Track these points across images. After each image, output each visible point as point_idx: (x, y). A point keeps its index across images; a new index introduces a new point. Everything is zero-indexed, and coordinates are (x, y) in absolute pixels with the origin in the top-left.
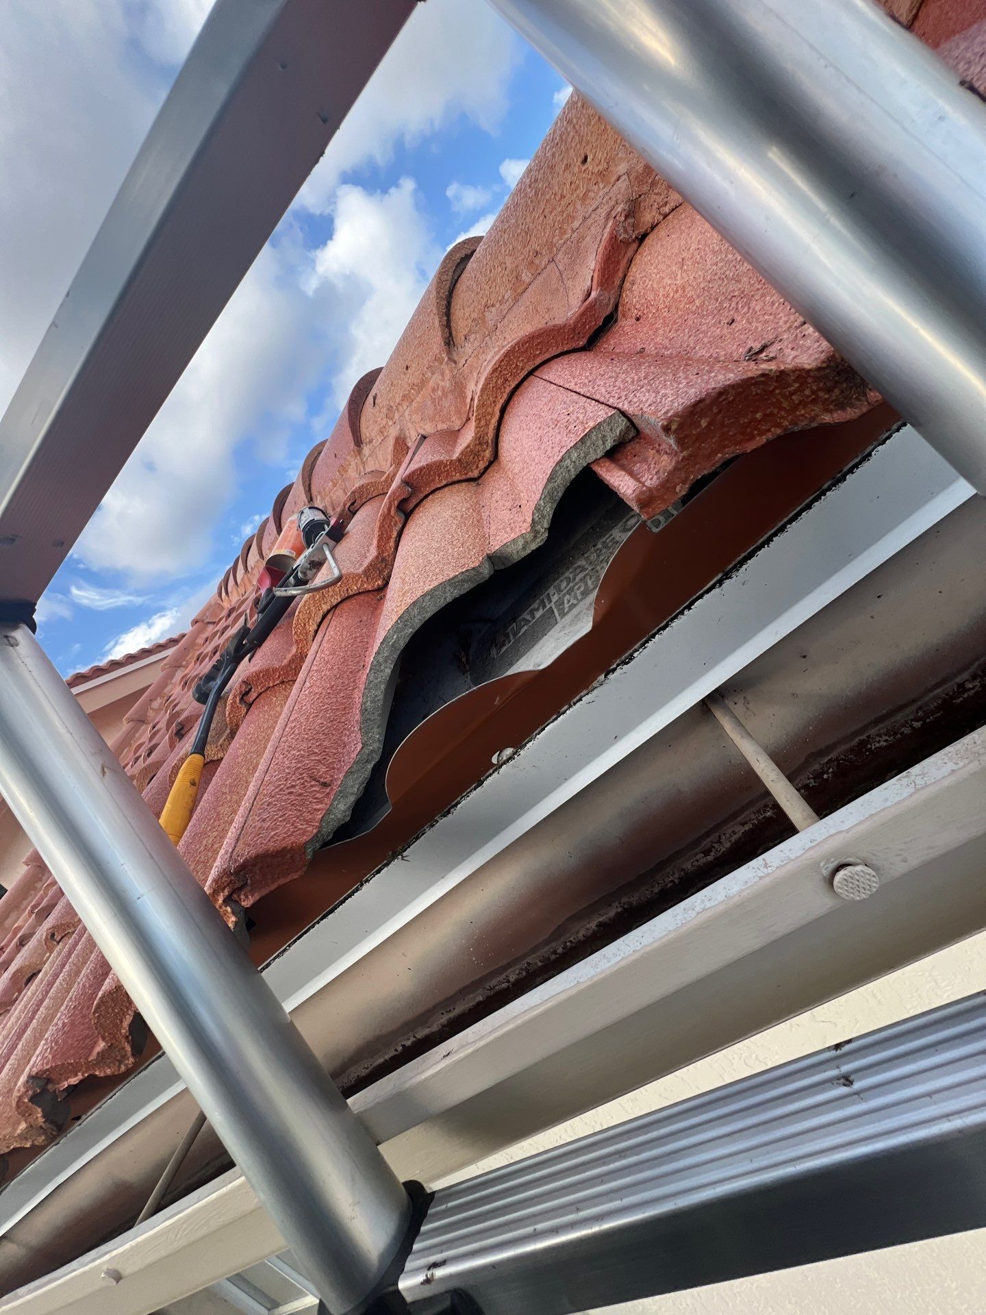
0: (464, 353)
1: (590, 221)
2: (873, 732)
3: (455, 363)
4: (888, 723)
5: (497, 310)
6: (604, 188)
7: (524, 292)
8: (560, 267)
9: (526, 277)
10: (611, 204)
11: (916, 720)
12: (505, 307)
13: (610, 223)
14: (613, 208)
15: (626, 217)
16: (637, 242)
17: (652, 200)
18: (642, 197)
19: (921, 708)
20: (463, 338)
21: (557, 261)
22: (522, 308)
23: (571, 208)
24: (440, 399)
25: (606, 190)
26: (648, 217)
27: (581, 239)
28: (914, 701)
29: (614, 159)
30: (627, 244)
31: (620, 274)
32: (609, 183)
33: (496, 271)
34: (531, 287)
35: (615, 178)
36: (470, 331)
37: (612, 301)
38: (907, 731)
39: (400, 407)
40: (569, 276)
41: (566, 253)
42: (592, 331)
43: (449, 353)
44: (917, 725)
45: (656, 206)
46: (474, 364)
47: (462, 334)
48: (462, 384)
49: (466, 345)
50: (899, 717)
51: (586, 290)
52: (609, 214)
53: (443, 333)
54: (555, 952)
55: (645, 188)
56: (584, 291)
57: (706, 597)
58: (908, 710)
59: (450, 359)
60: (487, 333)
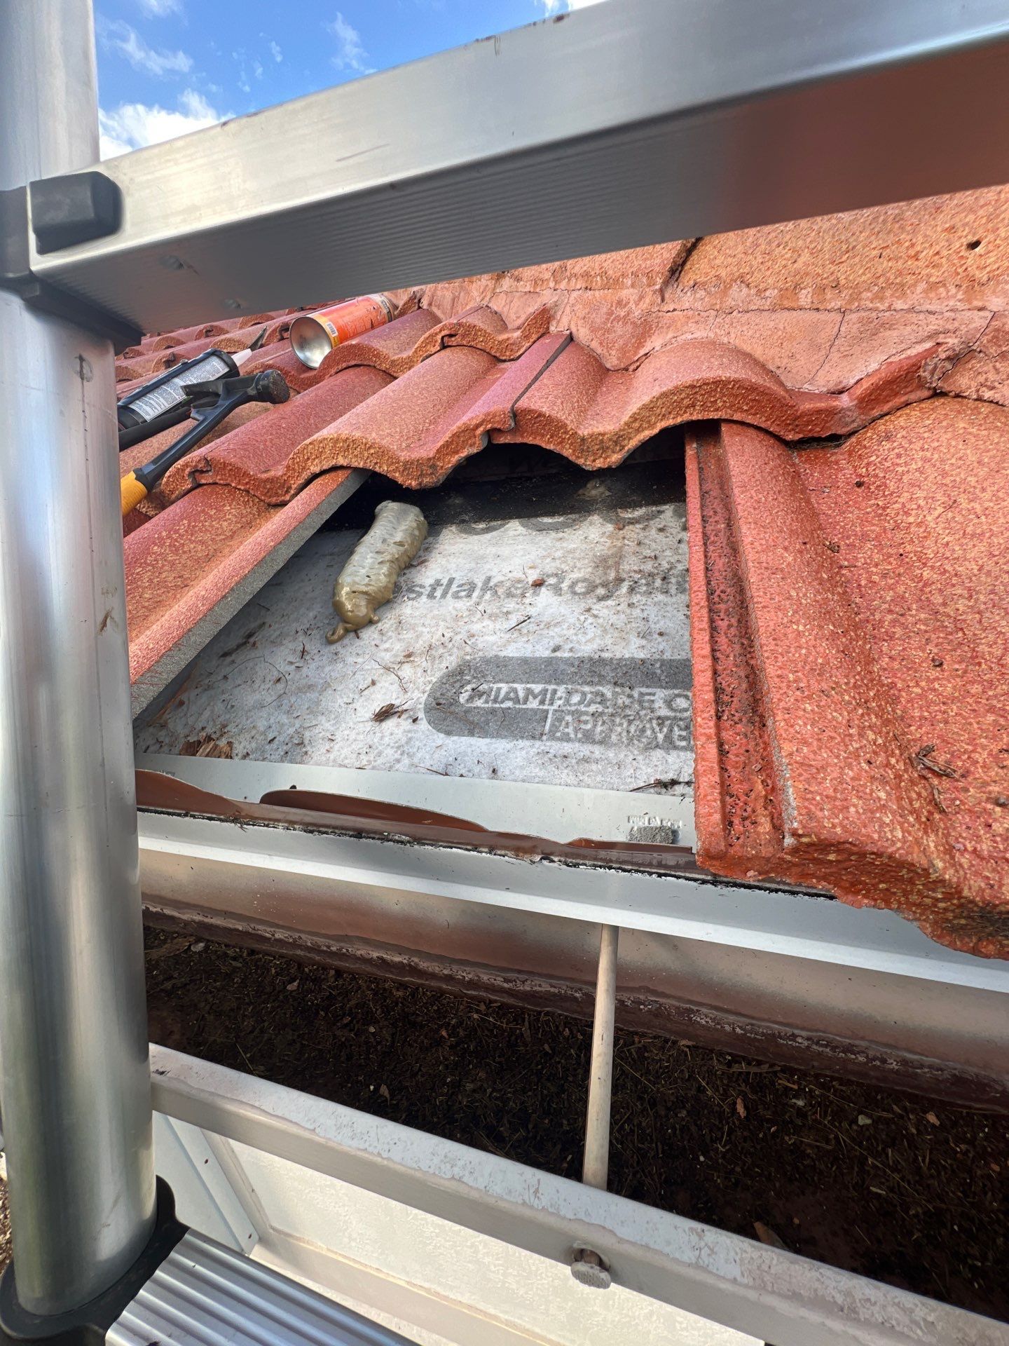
0: (679, 299)
1: (913, 317)
2: (704, 1010)
3: (663, 300)
4: (719, 1015)
5: (748, 295)
6: (960, 301)
7: (789, 310)
8: (843, 329)
9: (805, 297)
10: (950, 326)
11: (741, 1028)
12: (757, 303)
13: (928, 345)
14: (946, 332)
15: (948, 359)
16: (931, 392)
17: (985, 369)
18: (981, 355)
19: (752, 1025)
20: (692, 283)
21: (847, 318)
22: (772, 324)
23: (910, 279)
24: (618, 319)
25: (960, 305)
26: (965, 381)
27: (889, 326)
28: (753, 1018)
29: (998, 283)
30: (921, 384)
31: (886, 408)
32: (969, 301)
33: (784, 252)
34: (799, 312)
35: (980, 304)
36: (704, 284)
37: (855, 425)
38: (727, 1028)
39: (574, 280)
40: (842, 349)
41: (860, 321)
42: (810, 435)
43: (666, 283)
44: (738, 1030)
45: (981, 379)
46: (679, 323)
47: (695, 277)
48: (651, 328)
49: (689, 294)
50: (732, 1018)
51: (843, 385)
52: (937, 333)
53: (678, 255)
54: (329, 947)
55: (993, 351)
56: (841, 382)
57: (681, 881)
58: (743, 1019)
59: (662, 291)
60: (718, 307)
